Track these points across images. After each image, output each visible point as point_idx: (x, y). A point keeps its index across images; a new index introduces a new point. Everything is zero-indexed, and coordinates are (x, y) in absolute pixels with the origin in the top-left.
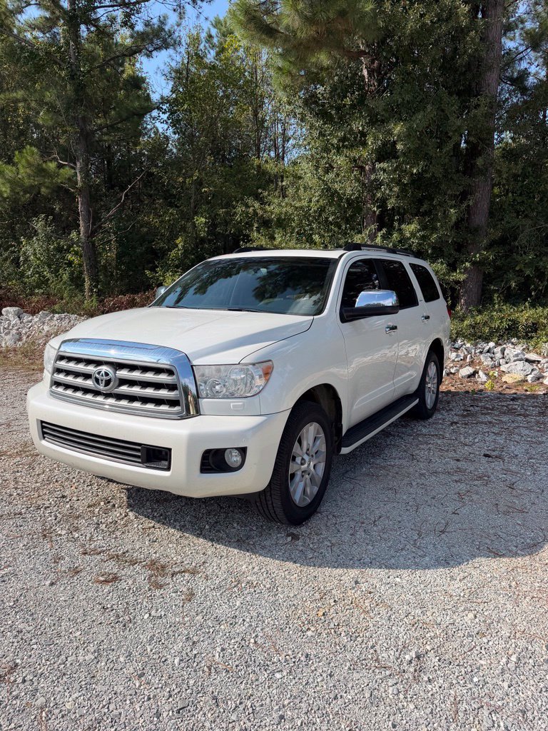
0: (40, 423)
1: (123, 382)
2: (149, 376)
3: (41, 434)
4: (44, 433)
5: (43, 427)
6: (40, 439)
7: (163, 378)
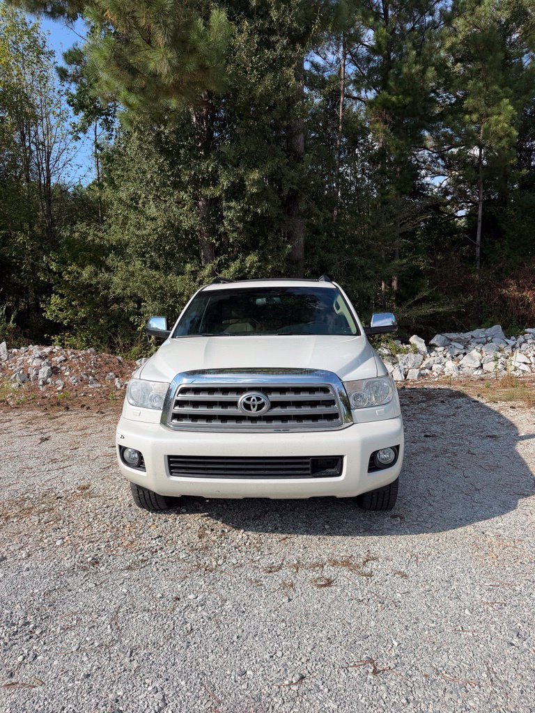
0: (167, 457)
1: (274, 404)
2: (304, 396)
3: (168, 470)
4: (171, 468)
5: (170, 462)
6: (168, 475)
7: (319, 396)
